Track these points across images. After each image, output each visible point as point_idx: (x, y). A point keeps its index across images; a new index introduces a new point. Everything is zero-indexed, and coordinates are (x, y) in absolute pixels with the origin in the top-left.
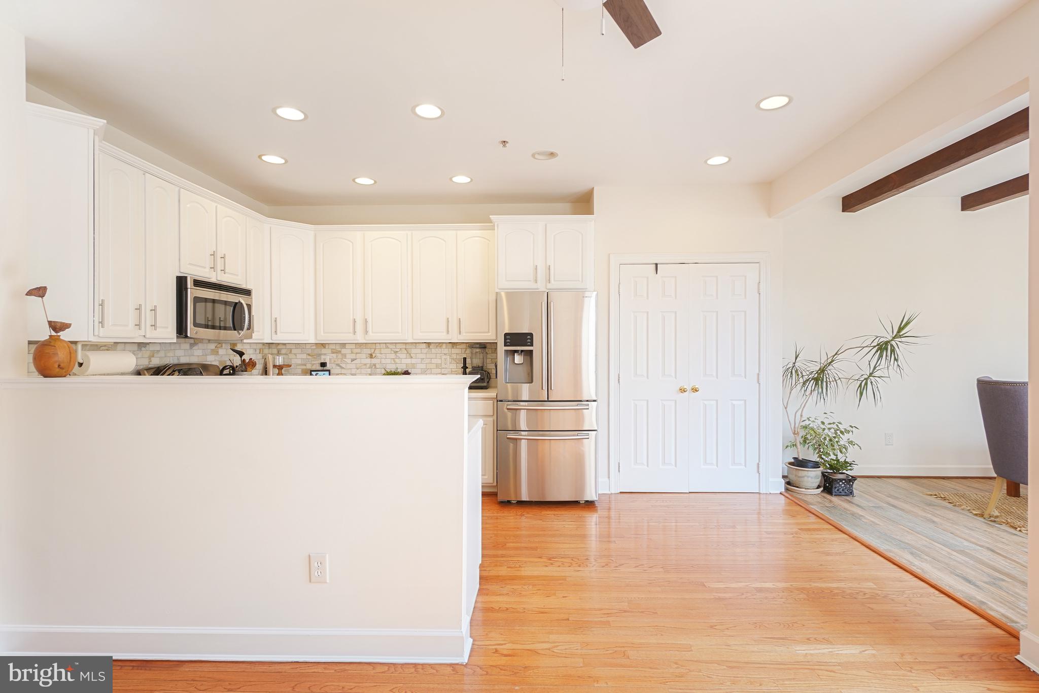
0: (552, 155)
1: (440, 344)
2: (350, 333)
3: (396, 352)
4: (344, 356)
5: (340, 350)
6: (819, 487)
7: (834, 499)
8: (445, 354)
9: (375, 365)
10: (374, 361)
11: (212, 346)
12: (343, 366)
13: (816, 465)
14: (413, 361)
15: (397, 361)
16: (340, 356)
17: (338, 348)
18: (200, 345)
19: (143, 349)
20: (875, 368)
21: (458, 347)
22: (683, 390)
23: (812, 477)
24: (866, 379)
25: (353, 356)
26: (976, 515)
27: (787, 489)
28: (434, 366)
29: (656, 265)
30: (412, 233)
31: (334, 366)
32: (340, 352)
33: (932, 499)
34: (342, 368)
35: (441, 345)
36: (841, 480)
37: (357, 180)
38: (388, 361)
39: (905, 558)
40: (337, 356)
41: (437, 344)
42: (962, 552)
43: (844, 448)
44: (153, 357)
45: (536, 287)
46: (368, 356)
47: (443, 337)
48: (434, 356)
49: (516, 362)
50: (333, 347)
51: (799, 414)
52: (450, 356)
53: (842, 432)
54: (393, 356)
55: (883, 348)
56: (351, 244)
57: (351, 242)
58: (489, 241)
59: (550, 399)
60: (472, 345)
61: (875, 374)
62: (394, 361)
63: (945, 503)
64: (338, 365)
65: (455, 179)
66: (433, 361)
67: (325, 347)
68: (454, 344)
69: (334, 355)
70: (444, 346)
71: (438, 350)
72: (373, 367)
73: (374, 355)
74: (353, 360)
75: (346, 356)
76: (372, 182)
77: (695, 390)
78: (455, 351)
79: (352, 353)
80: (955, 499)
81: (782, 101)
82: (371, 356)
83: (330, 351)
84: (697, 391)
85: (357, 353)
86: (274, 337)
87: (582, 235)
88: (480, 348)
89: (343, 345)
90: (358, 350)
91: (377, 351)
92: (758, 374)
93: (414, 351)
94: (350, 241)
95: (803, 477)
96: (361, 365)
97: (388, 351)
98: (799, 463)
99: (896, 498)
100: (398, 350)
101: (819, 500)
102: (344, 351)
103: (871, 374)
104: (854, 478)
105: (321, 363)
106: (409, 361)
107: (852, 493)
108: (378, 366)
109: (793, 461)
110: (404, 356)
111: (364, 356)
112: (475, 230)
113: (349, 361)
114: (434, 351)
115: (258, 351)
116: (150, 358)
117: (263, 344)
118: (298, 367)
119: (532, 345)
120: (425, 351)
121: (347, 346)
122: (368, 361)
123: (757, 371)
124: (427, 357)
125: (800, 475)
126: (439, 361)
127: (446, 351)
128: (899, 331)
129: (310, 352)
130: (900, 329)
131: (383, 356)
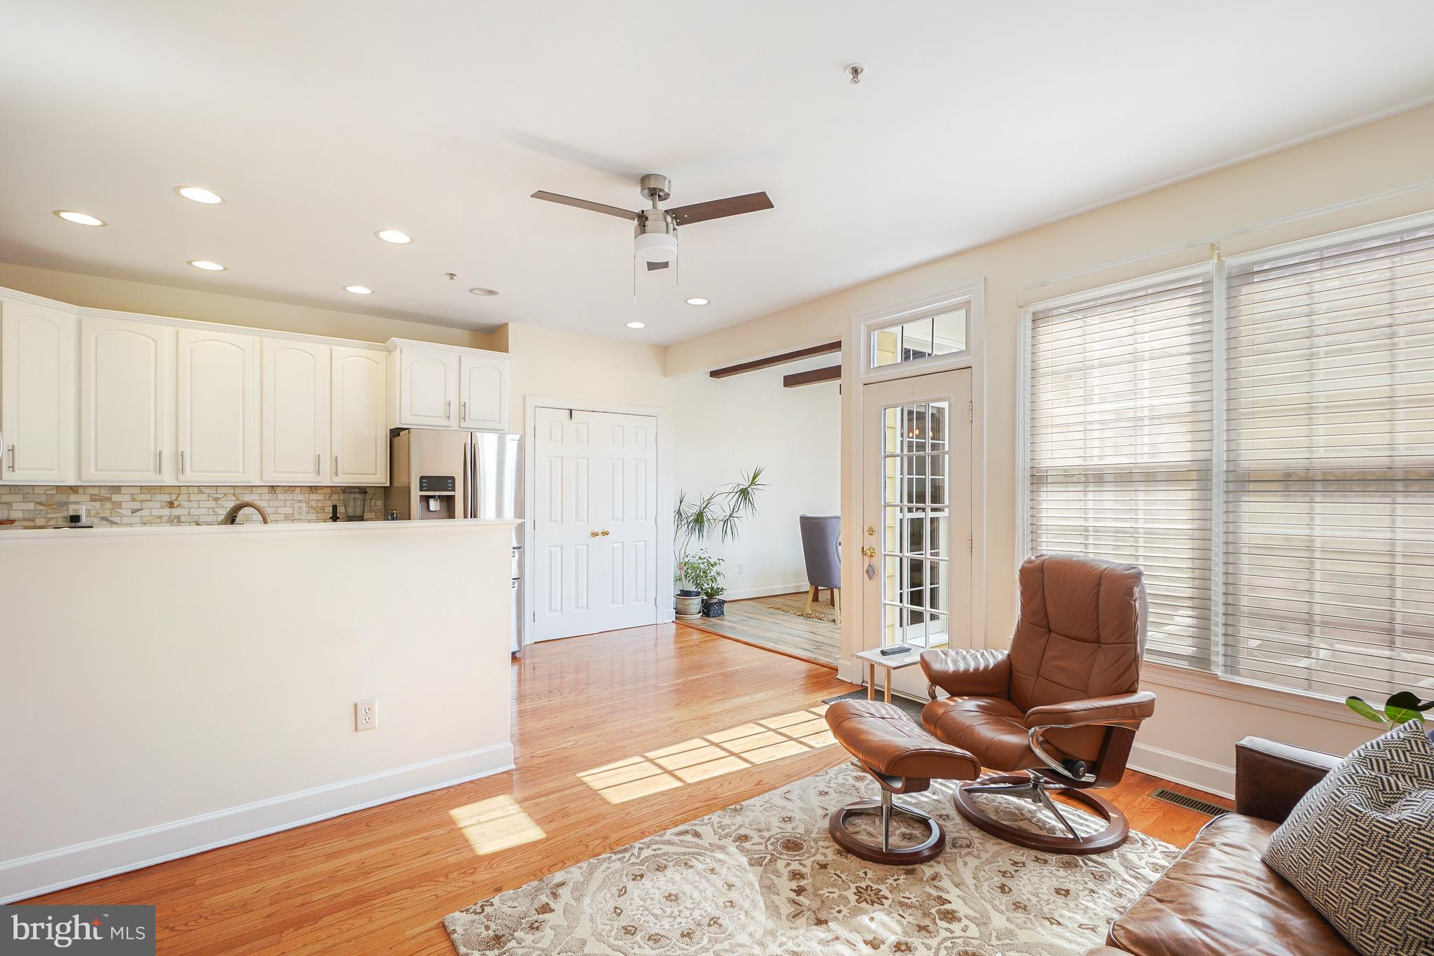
0: (491, 292)
1: (291, 489)
2: (149, 471)
3: (217, 499)
4: (118, 505)
5: (109, 496)
6: (699, 612)
7: (712, 619)
8: (300, 501)
9: (178, 518)
10: (175, 512)
12: (113, 519)
13: (698, 594)
16: (108, 505)
17: (104, 493)
20: (733, 511)
21: (318, 491)
22: (594, 535)
23: (695, 604)
24: (727, 520)
25: (137, 505)
26: (799, 615)
27: (676, 618)
28: (282, 517)
29: (571, 410)
30: (262, 341)
31: (96, 520)
32: (110, 499)
33: (772, 610)
34: (110, 523)
35: (293, 488)
36: (715, 603)
37: (196, 262)
38: (201, 512)
39: (770, 645)
40: (102, 506)
41: (286, 488)
42: (798, 637)
43: (714, 579)
45: (448, 425)
46: (164, 504)
47: (310, 479)
48: (282, 504)
49: (431, 509)
50: (94, 491)
51: (682, 552)
52: (307, 503)
53: (712, 565)
54: (212, 504)
55: (744, 493)
56: (153, 342)
57: (154, 340)
58: (377, 363)
60: (347, 490)
61: (734, 515)
63: (780, 612)
64: (103, 519)
65: (349, 289)
66: (280, 510)
67: (77, 492)
68: (313, 489)
69: (97, 504)
70: (298, 490)
71: (289, 496)
72: (176, 520)
73: (176, 503)
74: (134, 511)
75: (120, 505)
76: (219, 269)
77: (605, 533)
78: (313, 497)
79: (133, 500)
80: (785, 608)
81: (703, 302)
82: (171, 505)
83: (87, 498)
84: (607, 534)
85: (143, 501)
87: (501, 373)
88: (360, 493)
89: (116, 489)
90: (147, 497)
91: (182, 497)
92: (656, 517)
93: (248, 497)
94: (150, 338)
95: (688, 605)
96: (151, 518)
97: (202, 497)
98: (685, 594)
99: (751, 613)
100: (223, 496)
101: (702, 622)
102: (115, 498)
103: (730, 516)
104: (724, 602)
107: (723, 614)
109: (679, 593)
111: (158, 505)
112: (359, 348)
113: (127, 512)
114: (280, 497)
119: (451, 490)
120: (267, 497)
121: (123, 491)
122: (166, 512)
123: (655, 515)
124: (270, 505)
125: (686, 604)
126: (290, 511)
127: (300, 497)
128: (753, 480)
130: (755, 477)
131: (194, 504)
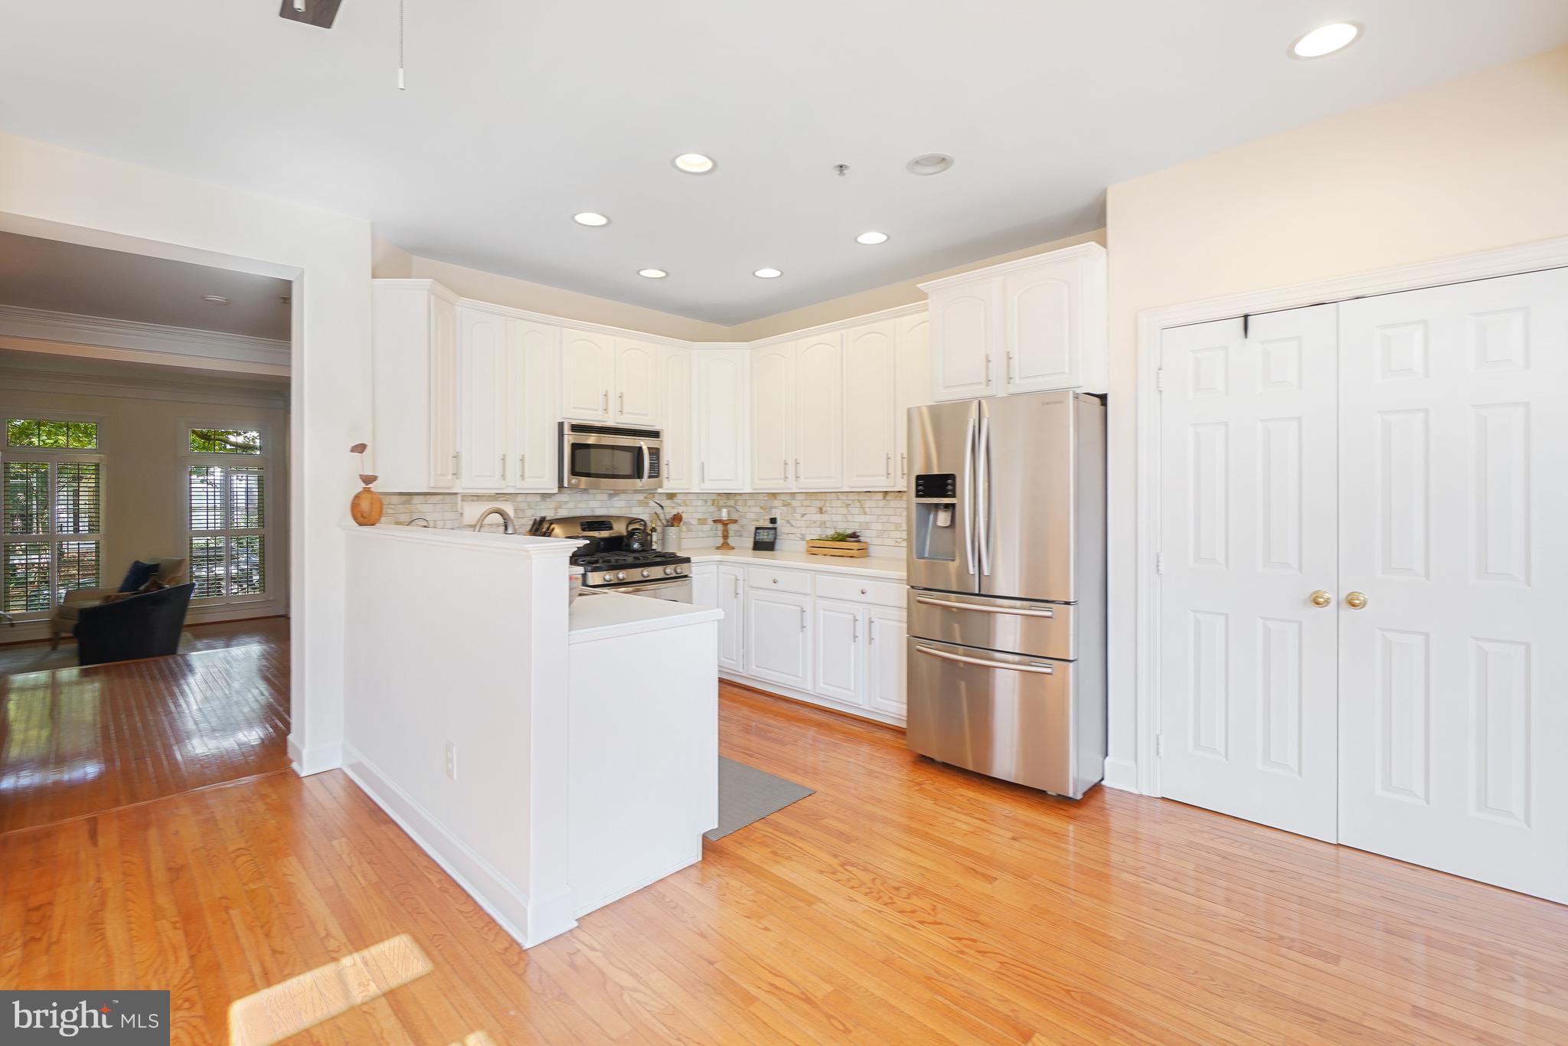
0: (943, 161)
2: (781, 479)
3: (848, 506)
4: (794, 509)
5: (790, 501)
9: (825, 522)
10: (825, 517)
11: (641, 497)
12: (793, 522)
14: (868, 518)
15: (850, 518)
16: (790, 509)
17: (788, 499)
18: (623, 496)
19: (548, 500)
22: (1321, 601)
25: (803, 510)
28: (892, 527)
29: (1246, 317)
30: (847, 332)
31: (784, 522)
32: (790, 504)
34: (792, 526)
37: (758, 274)
38: (839, 518)
40: (787, 510)
44: (560, 508)
45: (988, 393)
46: (817, 510)
47: (884, 484)
49: (940, 525)
50: (783, 497)
54: (844, 511)
57: (784, 357)
59: (982, 593)
62: (846, 518)
64: (788, 522)
65: (862, 239)
67: (775, 498)
69: (785, 508)
72: (823, 526)
73: (824, 509)
74: (803, 515)
76: (778, 273)
79: (802, 506)
82: (821, 511)
83: (780, 503)
85: (806, 506)
86: (703, 486)
87: (1069, 284)
89: (793, 495)
90: (808, 503)
91: (827, 504)
93: (868, 504)
94: (782, 356)
96: (811, 522)
97: (838, 503)
100: (849, 502)
102: (793, 503)
105: (775, 519)
106: (862, 518)
108: (828, 525)
110: (855, 511)
111: (813, 510)
113: (798, 516)
114: (893, 504)
115: (710, 503)
116: (556, 509)
117: (719, 494)
118: (753, 523)
119: (954, 496)
120: (882, 503)
121: (797, 497)
122: (818, 517)
124: (884, 513)
129: (762, 505)
131: (834, 511)
